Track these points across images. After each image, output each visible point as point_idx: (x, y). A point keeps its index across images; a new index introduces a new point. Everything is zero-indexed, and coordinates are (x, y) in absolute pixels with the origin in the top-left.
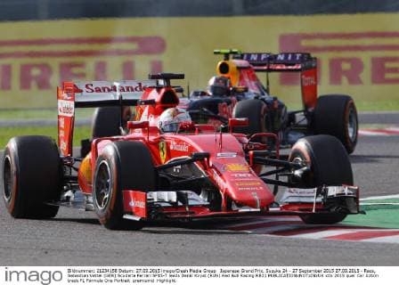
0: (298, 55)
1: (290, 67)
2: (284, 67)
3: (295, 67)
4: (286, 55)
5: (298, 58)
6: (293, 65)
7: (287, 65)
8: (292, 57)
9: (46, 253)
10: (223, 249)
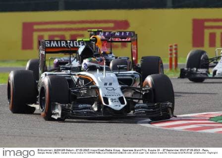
0: (128, 33)
1: (123, 40)
2: (120, 40)
3: (126, 40)
4: (121, 33)
5: (127, 34)
6: (126, 39)
7: (122, 38)
8: (124, 34)
9: (62, 139)
10: (160, 138)
